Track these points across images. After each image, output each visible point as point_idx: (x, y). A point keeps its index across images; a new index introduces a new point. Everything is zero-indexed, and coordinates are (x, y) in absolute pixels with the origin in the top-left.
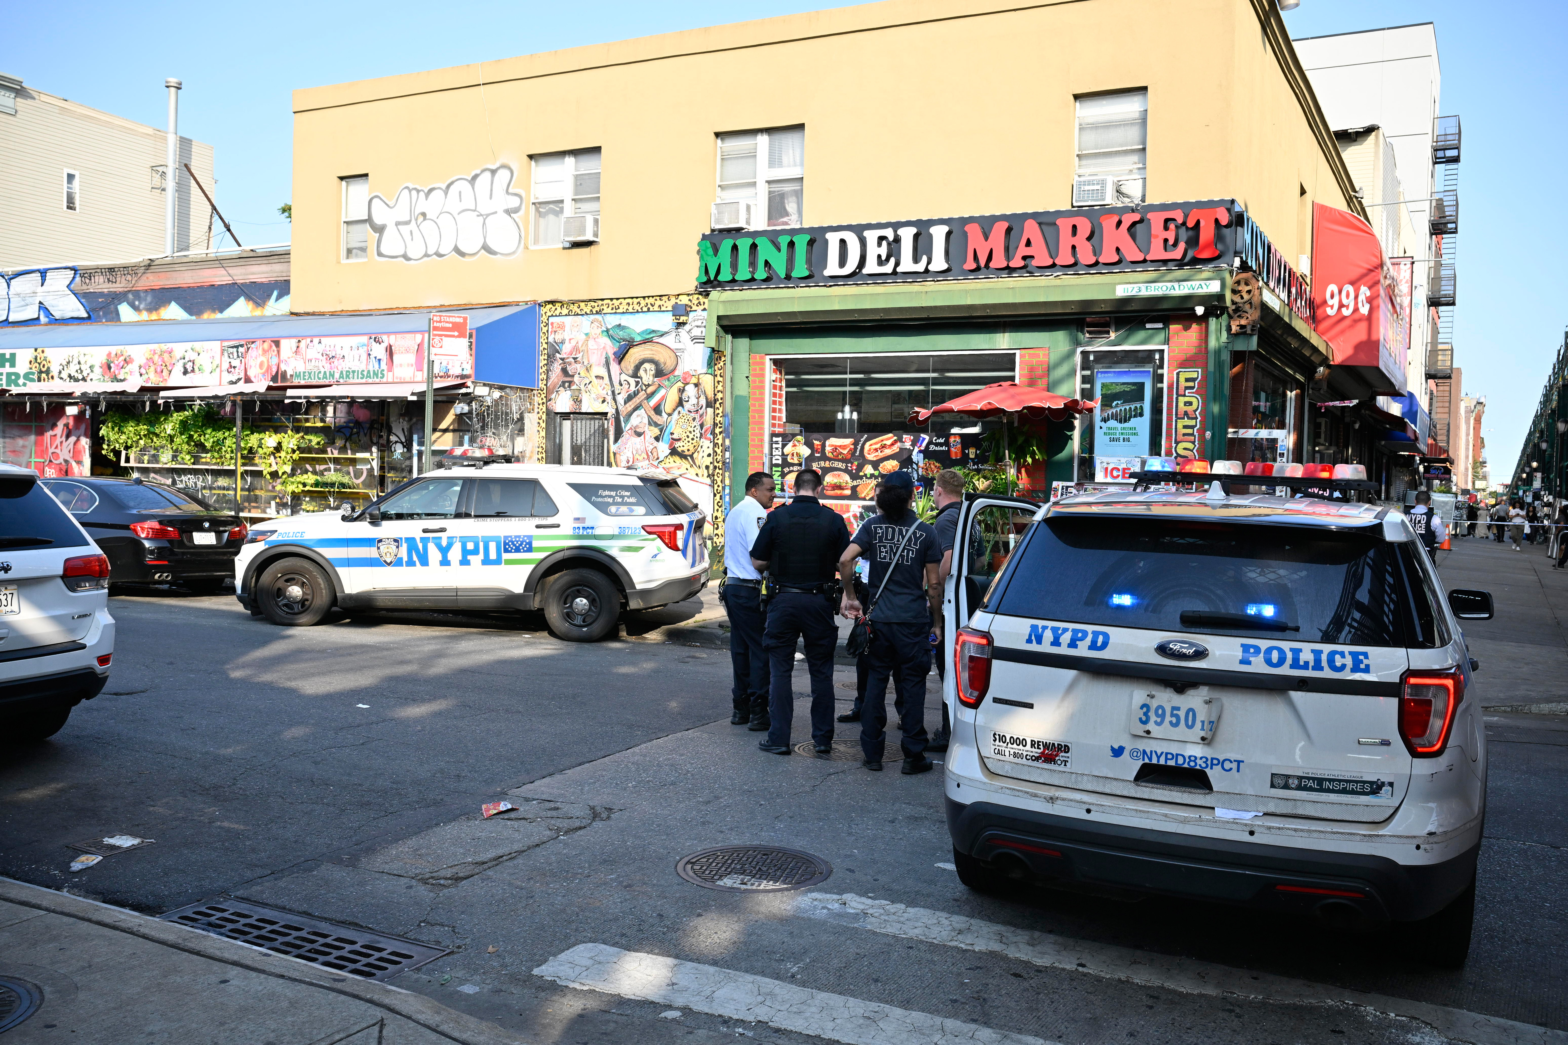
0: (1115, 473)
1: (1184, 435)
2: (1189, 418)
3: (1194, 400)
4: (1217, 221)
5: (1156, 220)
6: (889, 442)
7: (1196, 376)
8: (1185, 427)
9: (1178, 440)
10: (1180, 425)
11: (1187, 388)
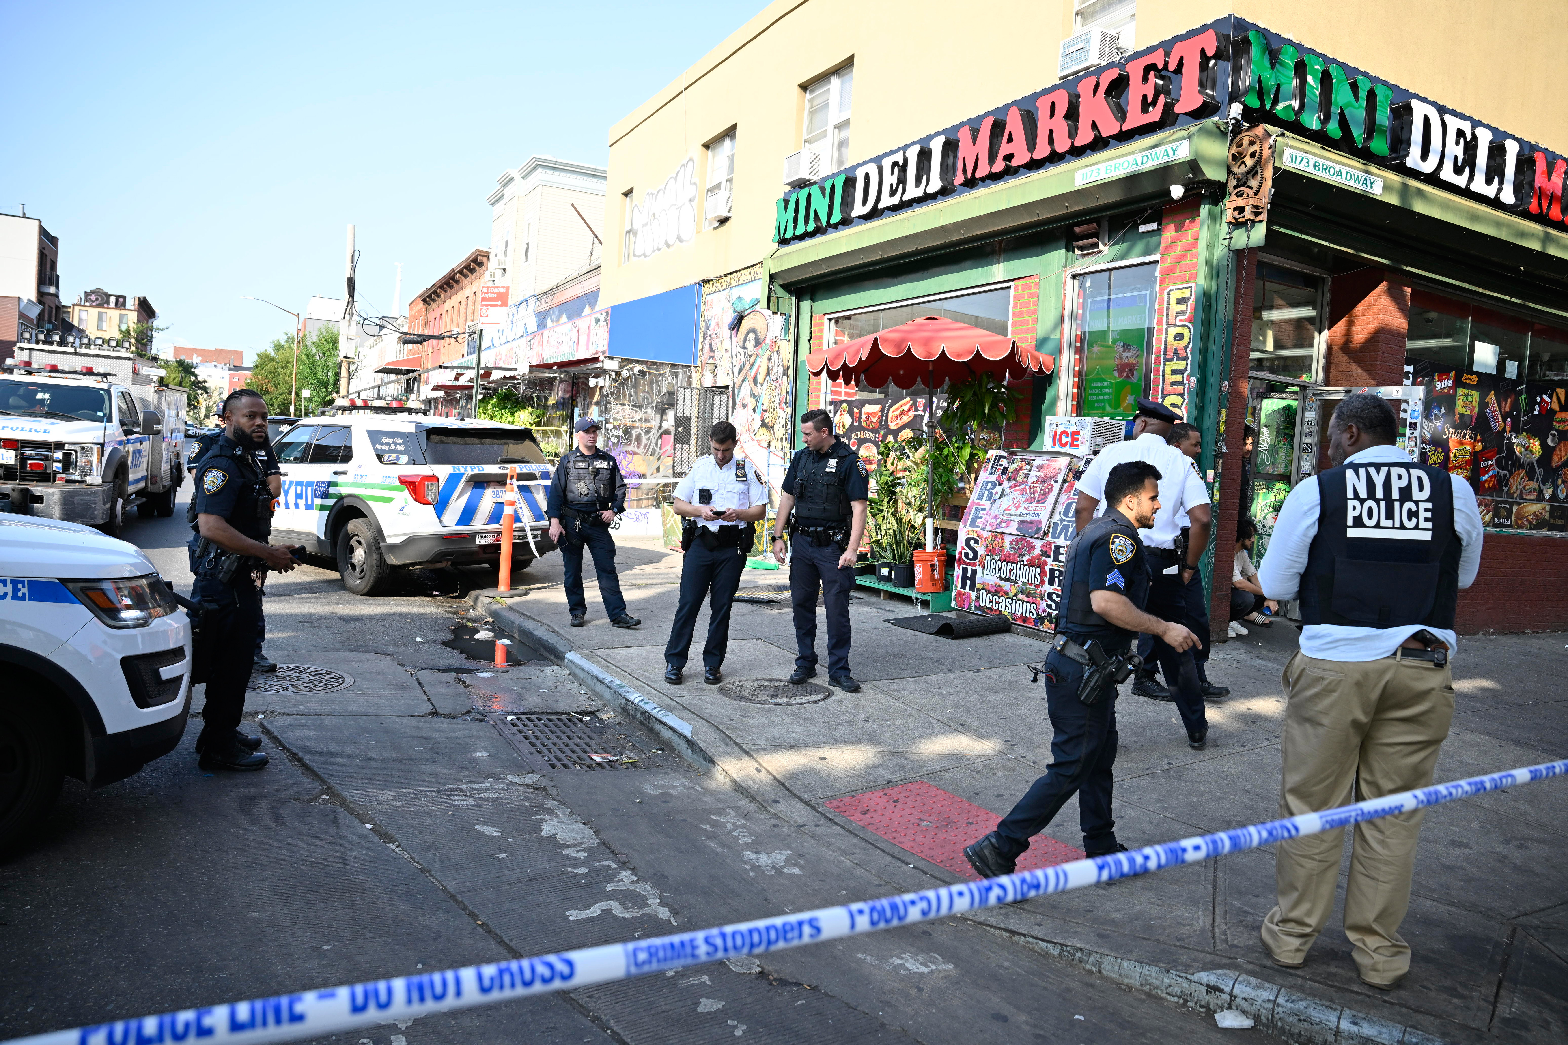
0: (1064, 440)
1: (1173, 384)
2: (1179, 359)
3: (1185, 331)
4: (1203, 51)
5: (1135, 71)
6: (906, 408)
7: (1188, 295)
8: (1175, 372)
9: (1165, 392)
10: (1168, 371)
11: (1179, 313)
